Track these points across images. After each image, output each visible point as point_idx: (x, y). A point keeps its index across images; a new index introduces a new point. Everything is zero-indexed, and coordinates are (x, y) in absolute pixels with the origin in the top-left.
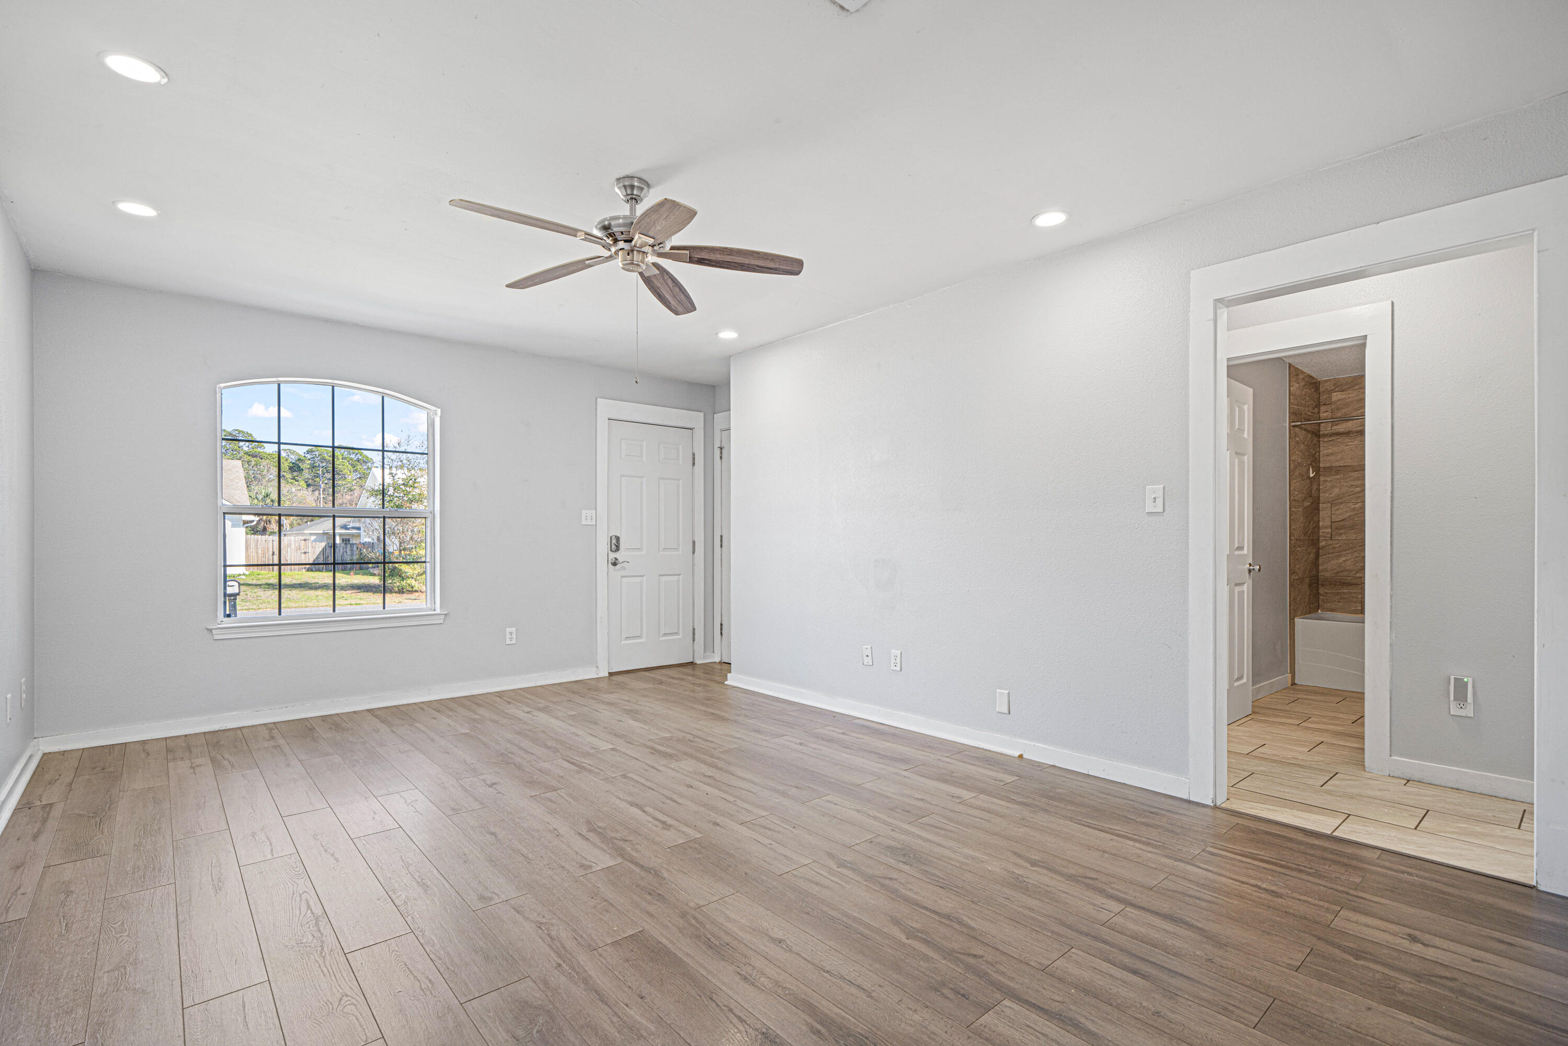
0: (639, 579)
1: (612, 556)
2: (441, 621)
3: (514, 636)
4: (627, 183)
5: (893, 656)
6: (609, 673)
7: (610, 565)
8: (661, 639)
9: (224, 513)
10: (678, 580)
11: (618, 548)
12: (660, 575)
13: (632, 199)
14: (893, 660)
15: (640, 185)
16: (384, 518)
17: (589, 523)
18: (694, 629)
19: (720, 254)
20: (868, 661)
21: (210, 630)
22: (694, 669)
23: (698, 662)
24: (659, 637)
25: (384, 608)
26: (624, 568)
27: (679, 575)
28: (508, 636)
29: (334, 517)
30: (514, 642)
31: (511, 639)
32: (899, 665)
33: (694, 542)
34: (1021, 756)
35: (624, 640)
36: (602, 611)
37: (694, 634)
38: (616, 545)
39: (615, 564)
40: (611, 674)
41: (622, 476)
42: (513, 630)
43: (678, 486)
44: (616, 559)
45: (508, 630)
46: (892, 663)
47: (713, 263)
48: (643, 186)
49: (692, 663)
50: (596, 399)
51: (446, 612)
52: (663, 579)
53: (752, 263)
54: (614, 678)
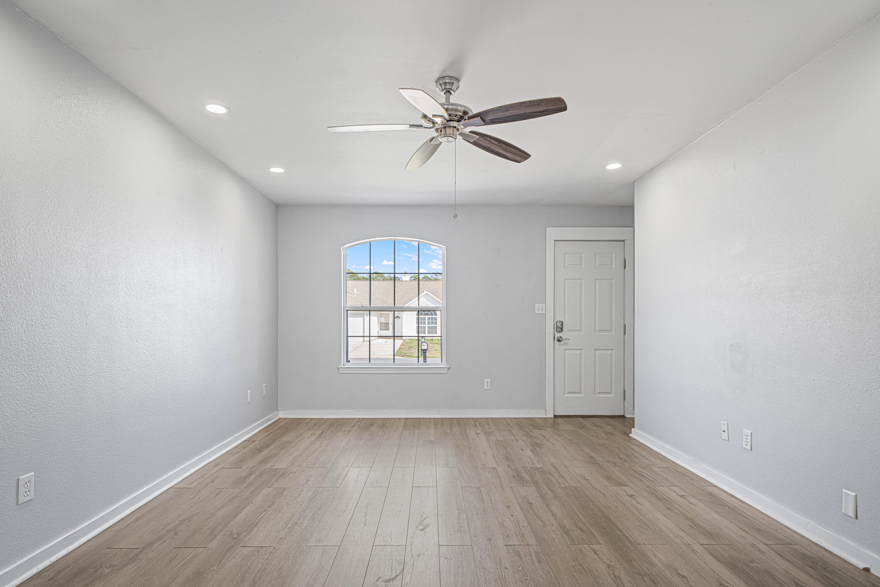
0: (579, 352)
1: (558, 335)
2: (446, 372)
3: (489, 384)
4: (441, 82)
5: (744, 435)
6: (554, 416)
7: (556, 341)
8: (596, 395)
9: (347, 311)
10: (611, 354)
11: (562, 329)
12: (596, 350)
13: (446, 92)
14: (744, 440)
15: (450, 81)
16: (418, 311)
17: (540, 312)
18: (625, 391)
19: (501, 112)
20: (725, 435)
21: (338, 368)
22: (624, 420)
23: (628, 416)
24: (595, 394)
25: (418, 362)
26: (566, 344)
27: (612, 350)
28: (485, 384)
29: (394, 311)
30: (489, 388)
31: (487, 386)
32: (749, 444)
33: (625, 326)
34: (867, 570)
35: (567, 394)
36: (549, 373)
37: (624, 394)
38: (560, 328)
39: (559, 341)
40: (555, 416)
41: (565, 279)
42: (489, 380)
43: (611, 283)
44: (561, 337)
45: (486, 380)
46: (744, 441)
47: (501, 120)
48: (452, 81)
49: (623, 417)
50: (546, 228)
51: (448, 367)
52: (598, 352)
53: (527, 112)
54: (559, 420)
